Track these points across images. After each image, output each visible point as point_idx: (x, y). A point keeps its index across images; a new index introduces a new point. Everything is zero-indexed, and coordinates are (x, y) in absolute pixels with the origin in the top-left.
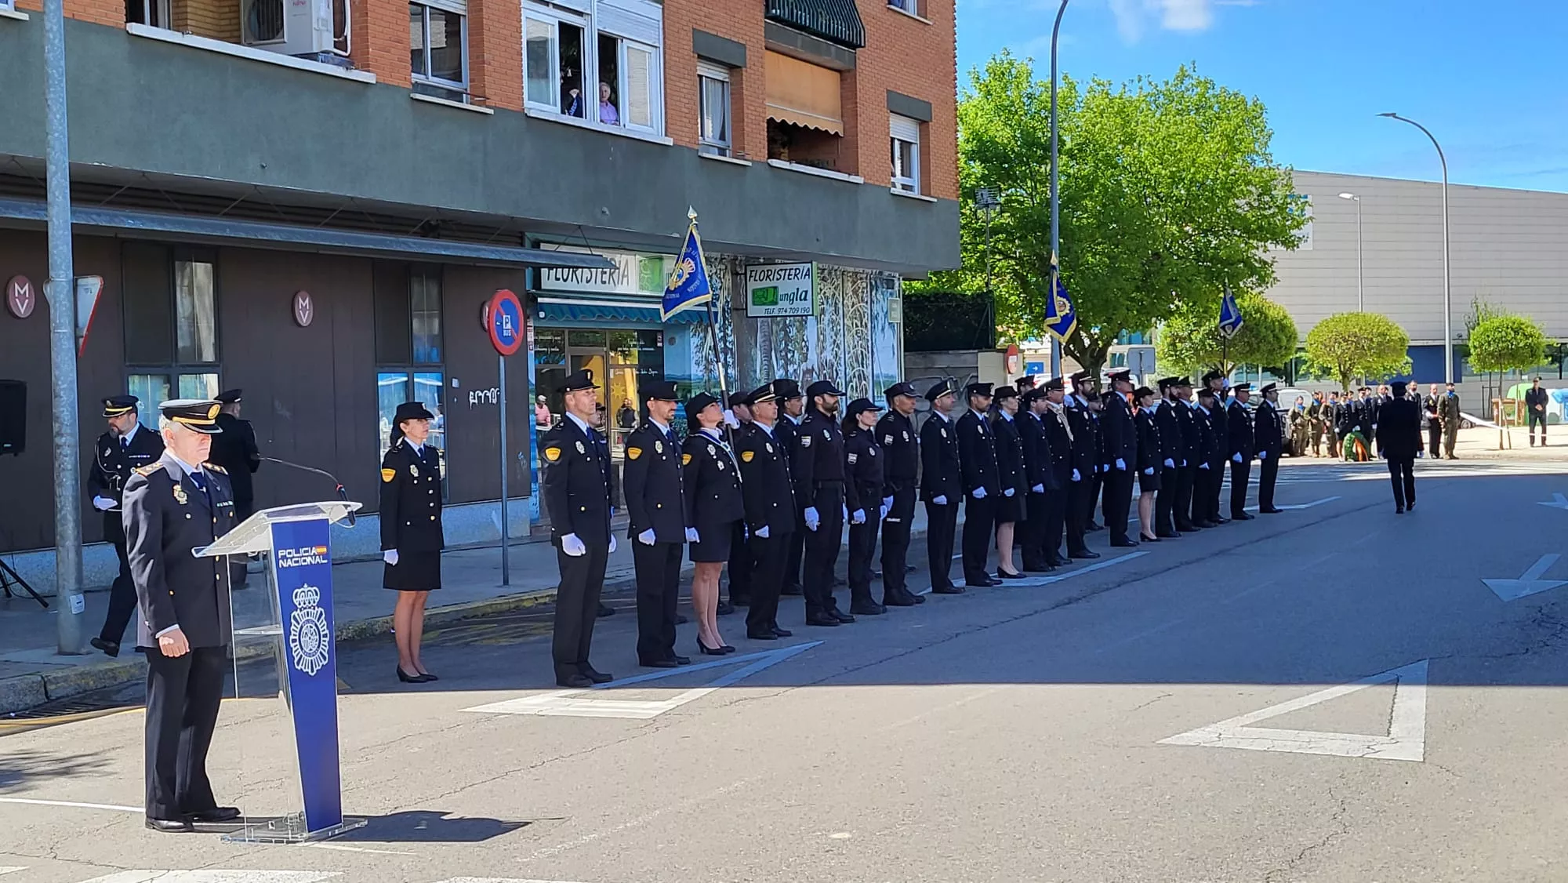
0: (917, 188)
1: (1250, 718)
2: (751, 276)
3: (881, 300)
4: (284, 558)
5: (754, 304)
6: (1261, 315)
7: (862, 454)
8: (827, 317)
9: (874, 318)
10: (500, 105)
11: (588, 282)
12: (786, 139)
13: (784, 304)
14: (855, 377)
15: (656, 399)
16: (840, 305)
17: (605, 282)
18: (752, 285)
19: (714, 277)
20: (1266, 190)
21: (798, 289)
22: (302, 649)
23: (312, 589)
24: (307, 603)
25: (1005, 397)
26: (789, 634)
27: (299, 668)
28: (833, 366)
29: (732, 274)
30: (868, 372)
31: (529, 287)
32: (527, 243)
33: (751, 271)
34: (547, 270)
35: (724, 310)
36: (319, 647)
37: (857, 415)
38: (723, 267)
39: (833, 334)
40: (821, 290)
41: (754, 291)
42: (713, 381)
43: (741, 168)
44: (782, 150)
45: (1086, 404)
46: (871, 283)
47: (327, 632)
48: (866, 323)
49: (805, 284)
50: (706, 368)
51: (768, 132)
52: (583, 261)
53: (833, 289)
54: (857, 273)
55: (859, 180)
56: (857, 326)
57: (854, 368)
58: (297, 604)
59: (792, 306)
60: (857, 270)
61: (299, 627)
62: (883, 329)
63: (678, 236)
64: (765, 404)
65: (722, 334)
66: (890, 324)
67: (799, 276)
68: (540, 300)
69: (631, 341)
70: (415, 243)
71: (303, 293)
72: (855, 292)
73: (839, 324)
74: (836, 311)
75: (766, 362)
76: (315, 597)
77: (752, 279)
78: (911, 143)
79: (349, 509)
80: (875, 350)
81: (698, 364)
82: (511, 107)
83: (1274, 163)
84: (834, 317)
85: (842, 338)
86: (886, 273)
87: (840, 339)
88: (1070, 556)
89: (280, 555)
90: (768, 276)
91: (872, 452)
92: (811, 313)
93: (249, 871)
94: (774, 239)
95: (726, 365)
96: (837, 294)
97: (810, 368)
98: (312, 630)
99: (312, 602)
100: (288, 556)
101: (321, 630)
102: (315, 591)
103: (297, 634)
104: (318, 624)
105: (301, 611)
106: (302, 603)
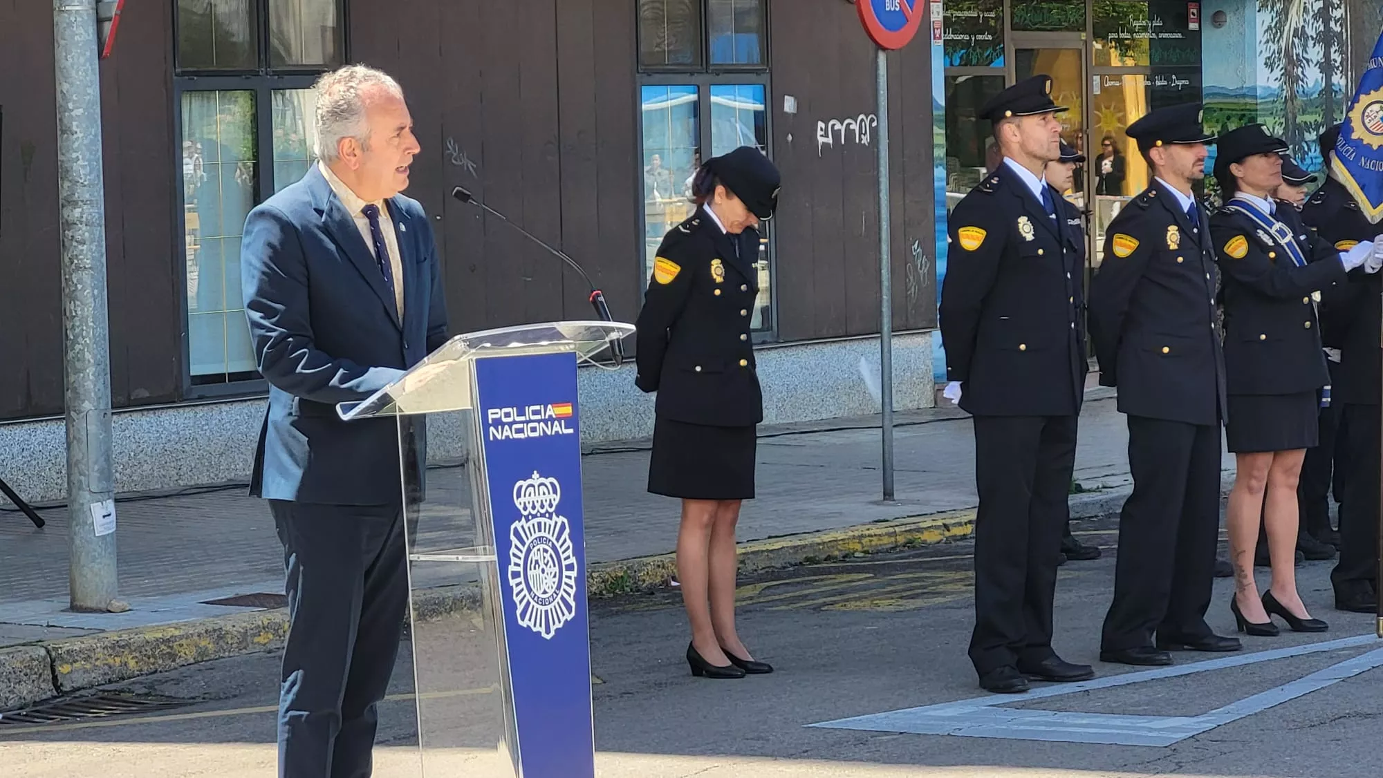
4: (497, 422)
22: (530, 590)
23: (547, 481)
24: (538, 506)
27: (524, 624)
36: (559, 587)
42: (1300, 100)
47: (573, 560)
58: (521, 507)
61: (524, 550)
69: (1136, 18)
76: (552, 496)
79: (613, 335)
81: (1270, 65)
89: (491, 417)
95: (1326, 67)
98: (547, 556)
99: (546, 505)
100: (505, 420)
101: (563, 557)
102: (552, 484)
103: (521, 562)
104: (558, 545)
105: (527, 520)
106: (529, 507)
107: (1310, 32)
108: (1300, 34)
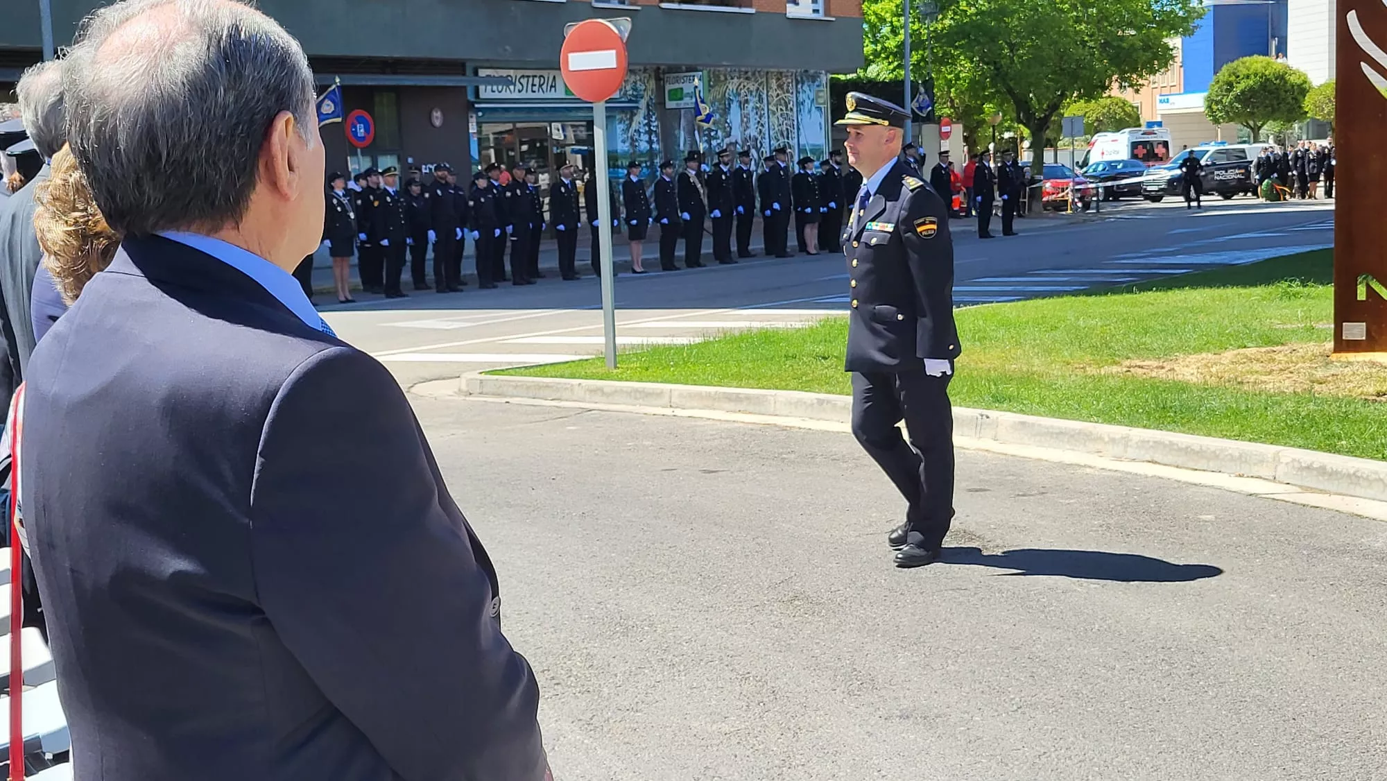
2: (667, 81)
3: (808, 91)
5: (670, 100)
6: (1281, 81)
8: (750, 105)
9: (799, 104)
11: (520, 91)
13: (685, 100)
16: (764, 96)
17: (535, 92)
18: (668, 87)
19: (638, 83)
28: (757, 139)
29: (656, 80)
30: (794, 142)
31: (471, 98)
32: (468, 73)
33: (667, 78)
34: (485, 86)
35: (648, 104)
38: (647, 75)
39: (757, 117)
40: (744, 86)
41: (670, 91)
46: (797, 80)
48: (791, 108)
50: (631, 144)
53: (756, 85)
54: (781, 73)
55: (752, 11)
56: (781, 110)
57: (778, 140)
59: (692, 101)
60: (781, 70)
65: (646, 121)
66: (816, 107)
68: (476, 106)
72: (780, 87)
73: (763, 109)
74: (761, 100)
75: (689, 139)
77: (668, 83)
80: (801, 127)
81: (624, 142)
84: (758, 105)
85: (766, 120)
86: (813, 71)
87: (765, 120)
90: (677, 81)
95: (650, 142)
96: (761, 88)
97: (734, 141)
107: (641, 130)
108: (638, 131)
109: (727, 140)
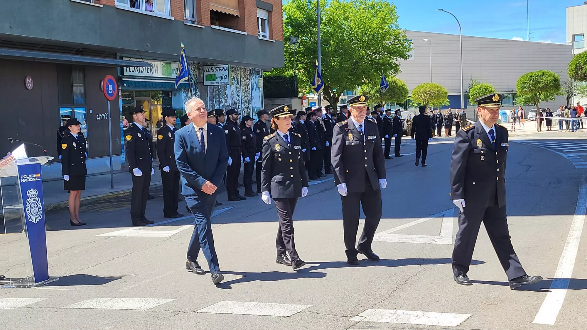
0: (267, 37)
1: (391, 230)
2: (205, 70)
3: (255, 79)
4: (23, 178)
5: (206, 80)
6: (395, 84)
7: (248, 136)
8: (234, 86)
9: (252, 86)
10: (106, 3)
11: (142, 72)
12: (217, 17)
13: (217, 81)
14: (245, 108)
15: (168, 116)
16: (239, 81)
17: (148, 73)
18: (206, 73)
19: (191, 70)
20: (397, 37)
21: (223, 75)
22: (31, 213)
23: (35, 190)
24: (33, 195)
25: (302, 115)
26: (221, 204)
27: (30, 221)
28: (237, 104)
29: (198, 69)
30: (250, 106)
31: (119, 74)
32: (118, 57)
33: (205, 68)
34: (126, 68)
35: (195, 83)
36: (38, 212)
37: (245, 122)
38: (194, 66)
39: (237, 92)
40: (232, 75)
41: (206, 76)
43: (201, 29)
44: (216, 22)
45: (331, 117)
46: (251, 73)
47: (41, 206)
48: (249, 87)
49: (226, 73)
51: (210, 15)
52: (140, 64)
53: (236, 75)
54: (245, 69)
55: (246, 33)
56: (246, 89)
57: (245, 105)
58: (29, 196)
59: (221, 81)
60: (246, 68)
61: (30, 205)
62: (256, 90)
63: (176, 54)
64: (211, 118)
65: (194, 92)
66: (258, 88)
67: (224, 70)
68: (123, 79)
69: (159, 95)
70: (73, 57)
71: (29, 77)
72: (245, 76)
73: (239, 88)
74: (238, 83)
75: (211, 103)
76: (36, 193)
77: (206, 71)
78: (265, 19)
79: (49, 159)
80: (253, 98)
82: (110, 4)
83: (399, 28)
84: (237, 85)
85: (240, 94)
86: (257, 69)
88: (326, 173)
89: (21, 177)
90: (212, 70)
91: (252, 136)
92: (228, 84)
93: (12, 299)
94: (214, 56)
96: (238, 77)
97: (228, 104)
98: (35, 206)
99: (35, 195)
100: (25, 178)
101: (39, 206)
102: (36, 191)
103: (29, 208)
104: (37, 204)
105: (30, 199)
106: (31, 196)
109: (226, 104)
